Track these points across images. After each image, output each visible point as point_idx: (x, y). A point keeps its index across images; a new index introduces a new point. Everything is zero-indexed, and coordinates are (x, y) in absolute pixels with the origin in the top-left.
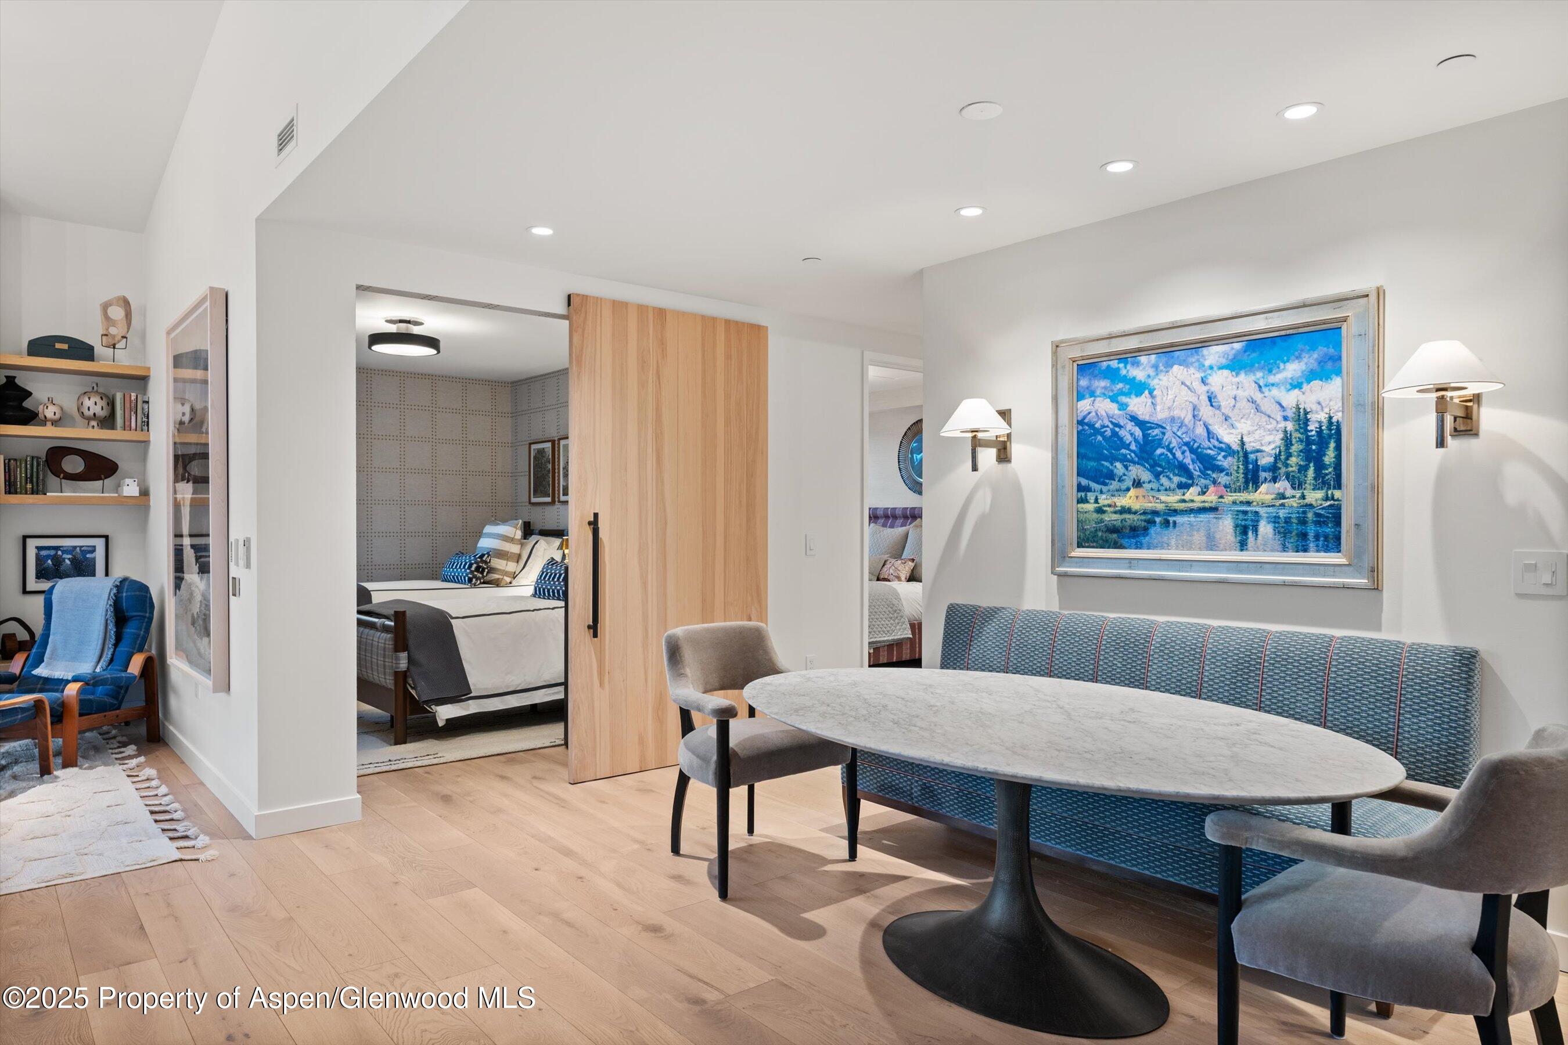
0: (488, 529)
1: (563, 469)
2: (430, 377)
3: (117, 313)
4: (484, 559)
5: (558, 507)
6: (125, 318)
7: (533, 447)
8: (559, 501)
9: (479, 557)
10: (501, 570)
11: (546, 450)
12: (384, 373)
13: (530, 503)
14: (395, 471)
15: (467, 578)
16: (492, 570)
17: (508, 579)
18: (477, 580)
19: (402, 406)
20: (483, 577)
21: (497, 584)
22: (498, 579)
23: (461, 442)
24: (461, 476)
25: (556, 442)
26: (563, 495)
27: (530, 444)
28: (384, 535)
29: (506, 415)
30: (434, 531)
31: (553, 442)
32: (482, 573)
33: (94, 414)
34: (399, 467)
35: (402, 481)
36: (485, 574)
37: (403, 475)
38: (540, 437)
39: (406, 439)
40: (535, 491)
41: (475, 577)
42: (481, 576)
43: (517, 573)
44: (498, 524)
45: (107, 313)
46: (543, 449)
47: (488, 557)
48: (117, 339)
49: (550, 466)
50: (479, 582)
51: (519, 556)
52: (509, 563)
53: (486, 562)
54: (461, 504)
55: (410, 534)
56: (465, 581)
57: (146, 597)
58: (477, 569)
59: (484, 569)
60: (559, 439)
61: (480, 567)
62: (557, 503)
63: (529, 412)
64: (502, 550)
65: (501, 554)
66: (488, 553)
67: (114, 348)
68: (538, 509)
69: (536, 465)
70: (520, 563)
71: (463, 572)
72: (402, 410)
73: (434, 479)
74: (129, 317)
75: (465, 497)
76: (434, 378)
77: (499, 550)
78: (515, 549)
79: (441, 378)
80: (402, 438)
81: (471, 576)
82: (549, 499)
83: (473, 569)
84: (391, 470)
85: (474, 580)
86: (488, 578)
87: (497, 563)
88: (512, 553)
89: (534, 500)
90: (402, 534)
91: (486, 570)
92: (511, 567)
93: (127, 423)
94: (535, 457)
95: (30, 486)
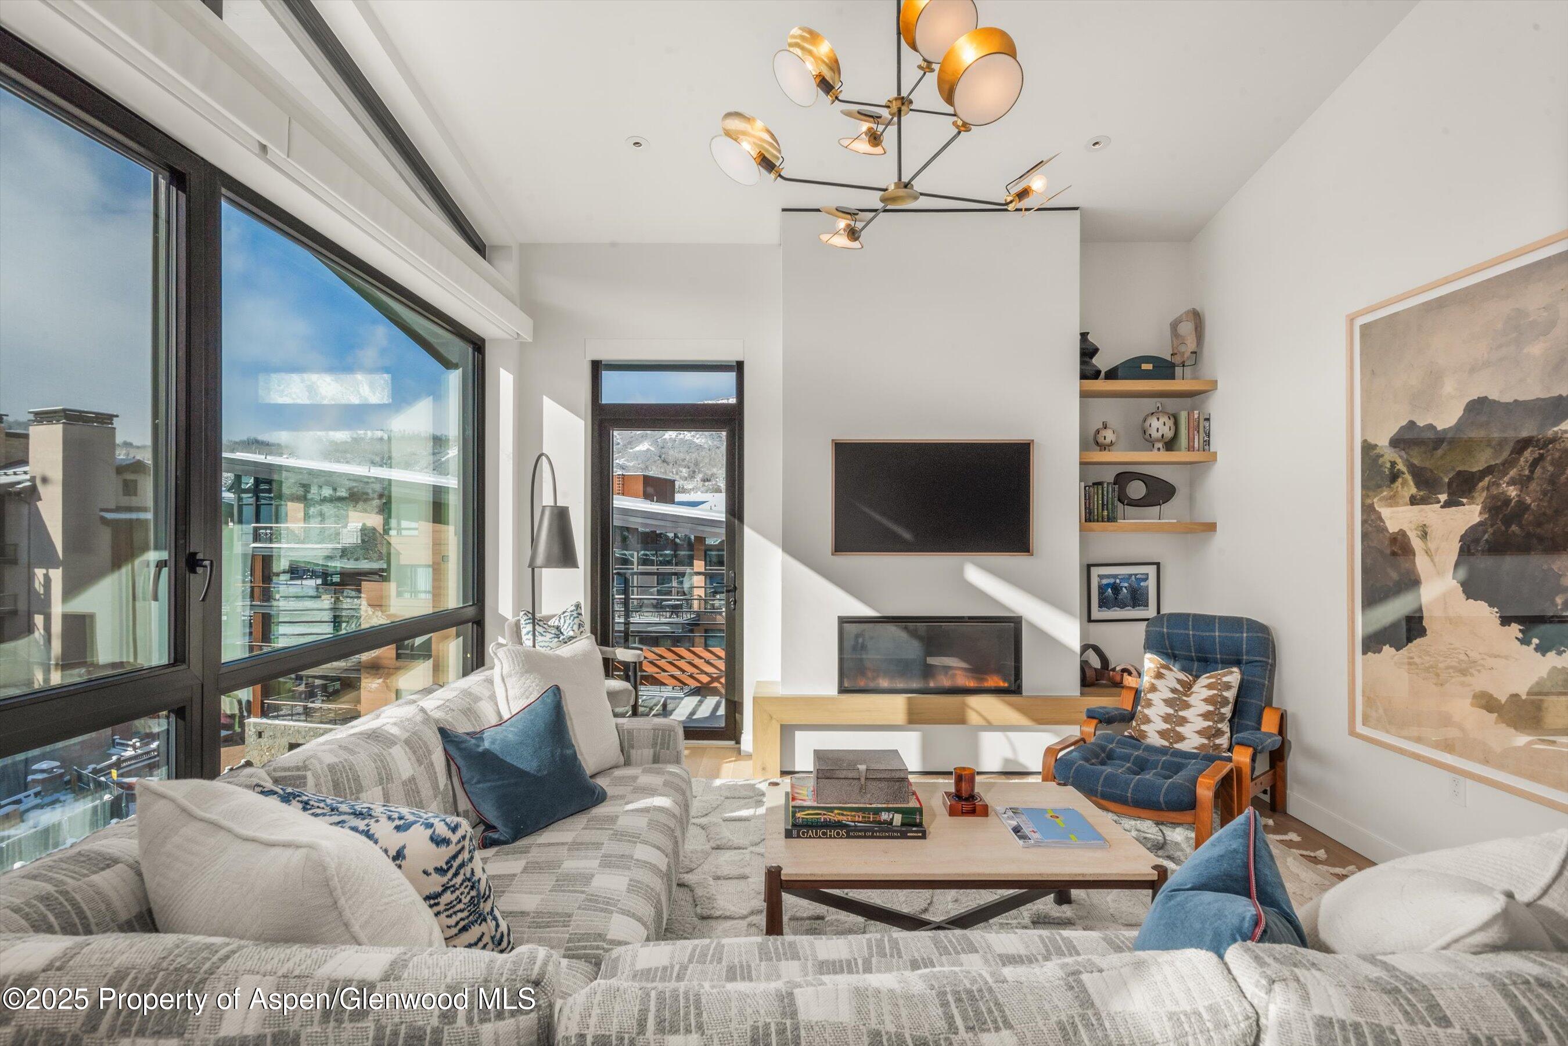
3: (1187, 328)
6: (1194, 332)
33: (1163, 435)
45: (1176, 330)
48: (1186, 356)
57: (1269, 639)
67: (1183, 366)
74: (1199, 329)
93: (1191, 444)
95: (1105, 513)
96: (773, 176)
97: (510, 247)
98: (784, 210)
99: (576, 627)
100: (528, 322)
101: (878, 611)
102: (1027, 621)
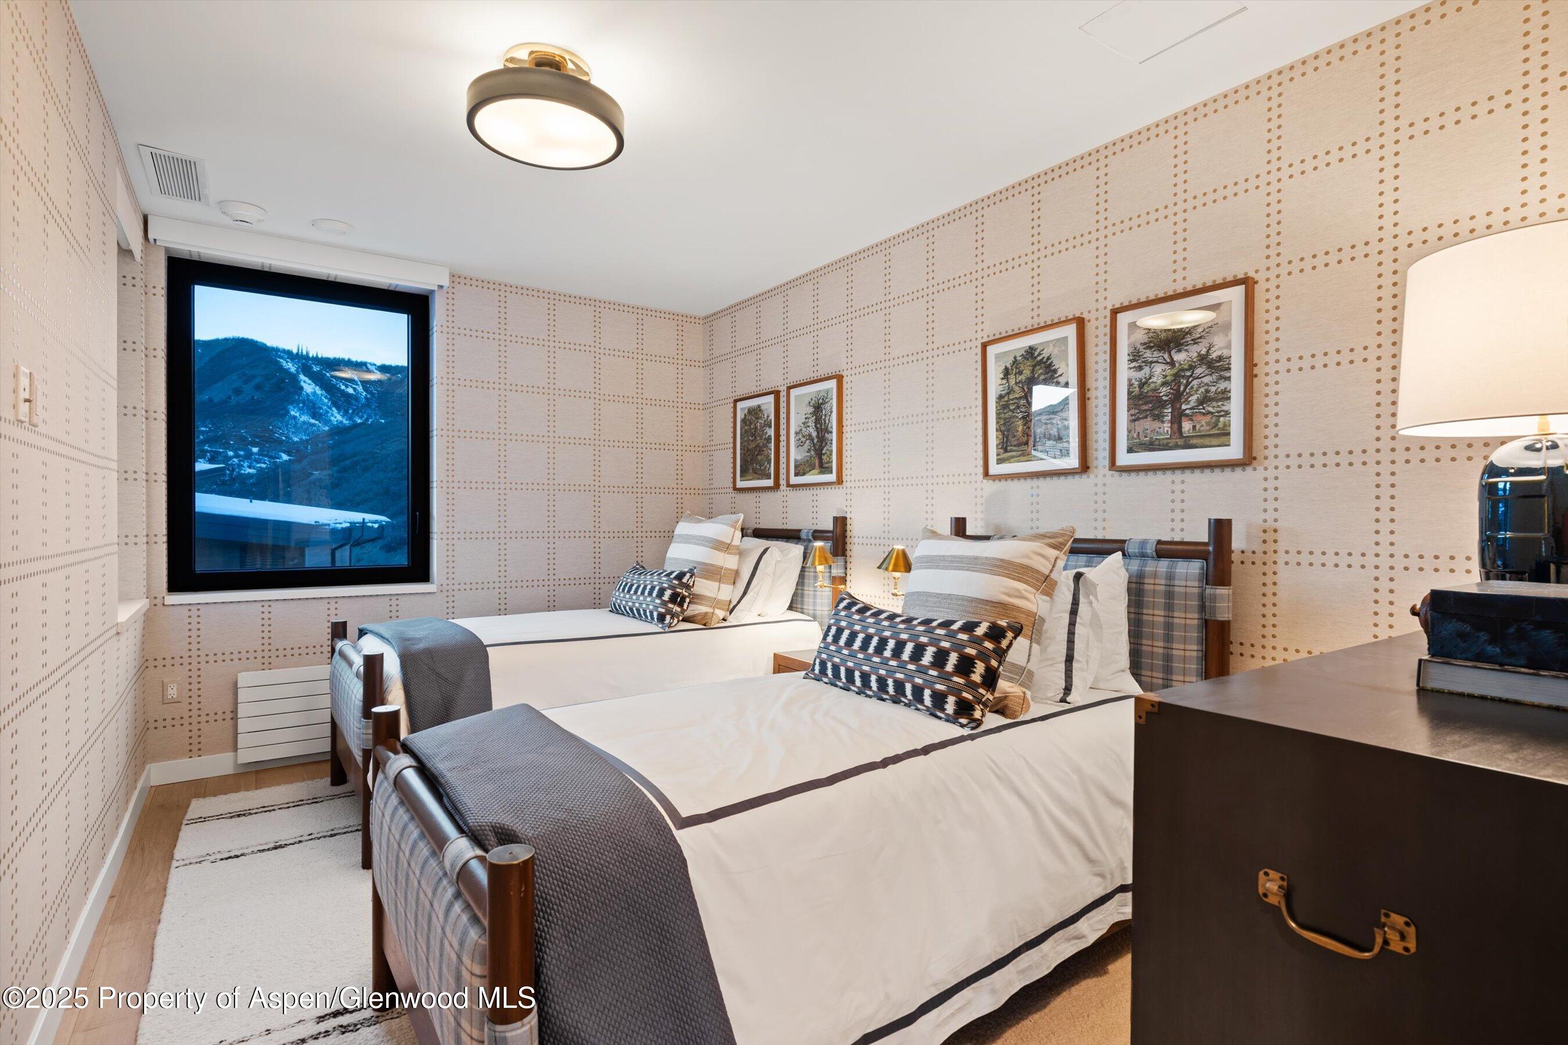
0: (683, 528)
1: (797, 433)
2: (593, 303)
4: (685, 580)
5: (785, 494)
7: (740, 405)
8: (788, 485)
9: (676, 578)
10: (710, 597)
11: (763, 408)
12: (525, 291)
13: (735, 489)
14: (541, 439)
15: (655, 614)
16: (695, 599)
17: (720, 614)
18: (672, 618)
19: (552, 344)
20: (683, 611)
21: (704, 623)
22: (706, 614)
23: (635, 400)
24: (635, 450)
25: (783, 394)
26: (796, 475)
27: (736, 401)
28: (525, 535)
29: (697, 364)
30: (597, 530)
31: (777, 394)
32: (681, 605)
34: (546, 434)
35: (551, 455)
36: (685, 607)
37: (551, 445)
38: (753, 389)
39: (557, 392)
40: (744, 472)
41: (669, 612)
42: (679, 609)
43: (734, 603)
44: (700, 521)
46: (759, 406)
47: (691, 577)
49: (771, 432)
50: (676, 621)
51: (737, 573)
52: (722, 585)
53: (687, 587)
54: (635, 490)
55: (562, 534)
56: (652, 618)
58: (673, 599)
59: (683, 598)
60: (789, 388)
61: (678, 594)
62: (783, 487)
63: (734, 354)
64: (712, 565)
65: (712, 573)
66: (692, 572)
68: (750, 497)
69: (746, 431)
70: (737, 584)
71: (651, 604)
72: (552, 350)
73: (597, 452)
75: (640, 481)
76: (598, 304)
77: (706, 564)
78: (730, 562)
79: (607, 306)
80: (551, 391)
81: (663, 610)
82: (770, 483)
83: (666, 597)
84: (535, 438)
85: (668, 617)
86: (688, 613)
87: (703, 586)
88: (726, 569)
89: (740, 484)
90: (551, 534)
91: (688, 600)
92: (727, 592)
94: (744, 421)
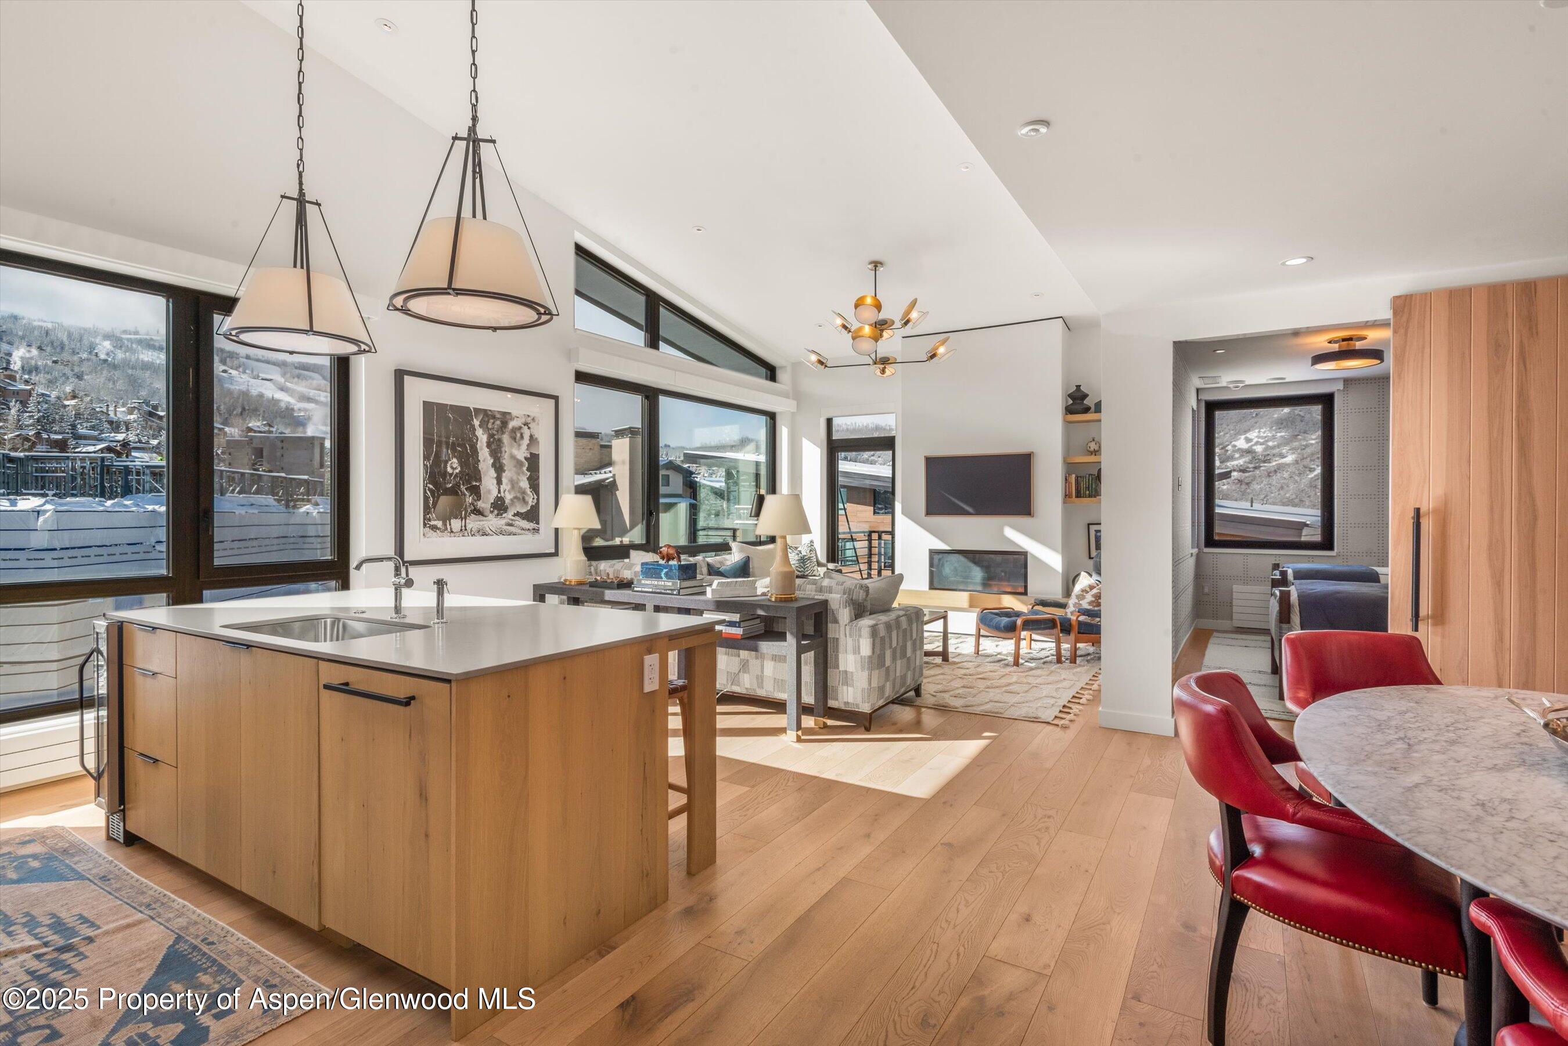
95: (1087, 492)
96: (823, 367)
97: (786, 367)
98: (903, 337)
99: (808, 551)
100: (795, 403)
101: (950, 546)
102: (1031, 554)
